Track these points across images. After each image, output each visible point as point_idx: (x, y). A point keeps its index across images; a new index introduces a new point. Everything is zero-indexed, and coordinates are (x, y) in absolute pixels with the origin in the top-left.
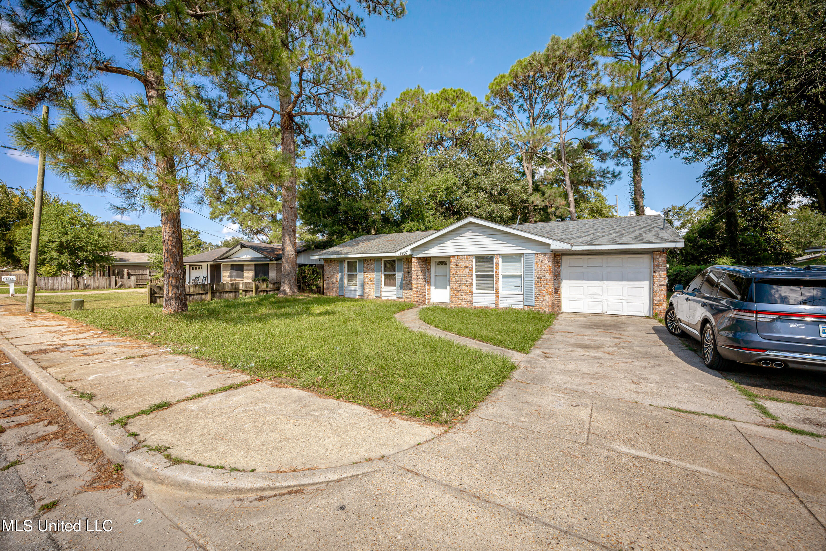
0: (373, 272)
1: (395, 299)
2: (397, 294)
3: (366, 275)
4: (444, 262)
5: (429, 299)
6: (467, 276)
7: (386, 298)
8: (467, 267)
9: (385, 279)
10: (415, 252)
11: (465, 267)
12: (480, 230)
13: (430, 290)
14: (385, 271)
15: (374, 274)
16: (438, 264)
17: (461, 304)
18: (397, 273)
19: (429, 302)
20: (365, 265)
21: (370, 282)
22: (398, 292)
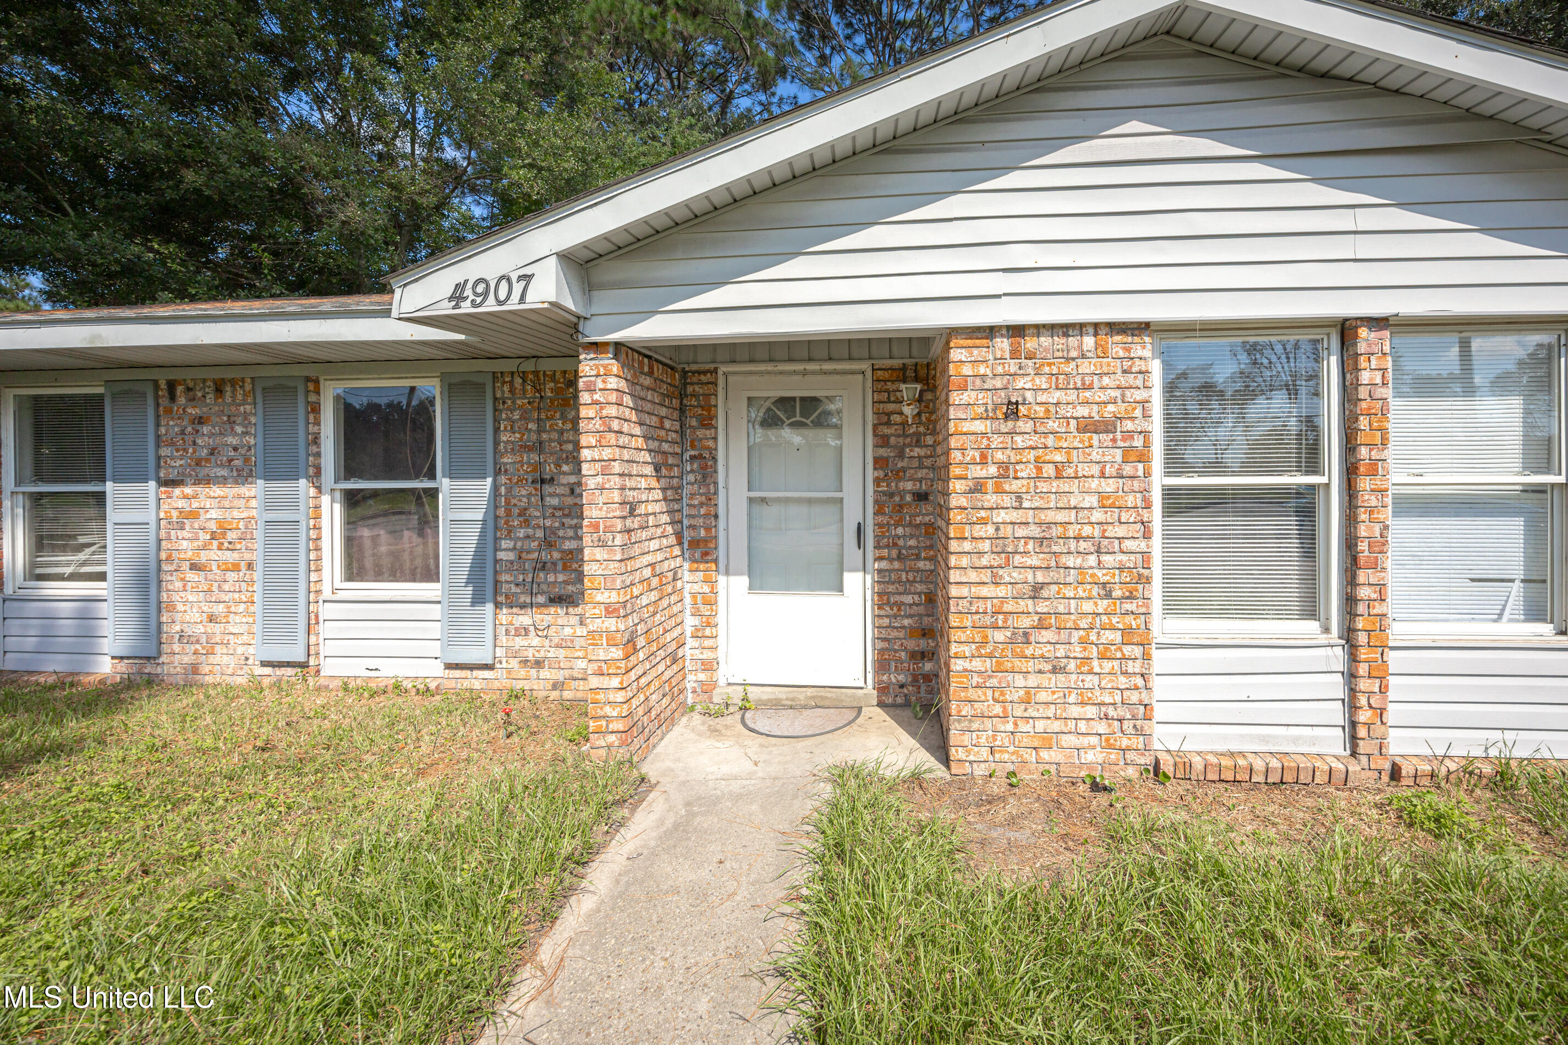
0: (243, 475)
1: (435, 669)
2: (449, 642)
3: (178, 498)
4: (810, 403)
5: (709, 666)
6: (1105, 502)
7: (355, 669)
8: (1104, 427)
9: (350, 523)
10: (605, 301)
11: (1088, 427)
12: (1229, 116)
13: (710, 601)
14: (350, 469)
15: (257, 489)
16: (770, 422)
17: (1047, 741)
18: (445, 484)
19: (707, 688)
20: (171, 427)
21: (213, 555)
22: (452, 622)
